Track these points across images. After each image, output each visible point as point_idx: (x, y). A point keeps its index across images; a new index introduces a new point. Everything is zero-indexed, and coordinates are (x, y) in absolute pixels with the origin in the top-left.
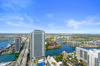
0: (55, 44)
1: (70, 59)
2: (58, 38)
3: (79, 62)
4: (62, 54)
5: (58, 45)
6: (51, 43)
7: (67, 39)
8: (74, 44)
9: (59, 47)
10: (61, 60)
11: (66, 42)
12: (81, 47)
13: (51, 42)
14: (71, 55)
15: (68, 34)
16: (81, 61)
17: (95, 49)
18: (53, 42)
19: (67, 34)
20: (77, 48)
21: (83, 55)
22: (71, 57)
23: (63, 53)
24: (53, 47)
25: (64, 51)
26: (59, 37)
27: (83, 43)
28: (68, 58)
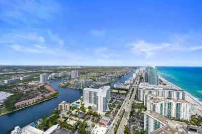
0: (42, 92)
1: (74, 112)
2: (50, 76)
3: (87, 110)
4: (59, 108)
5: (50, 92)
6: (27, 92)
7: (70, 76)
8: (83, 84)
9: (52, 96)
10: (54, 122)
11: (69, 83)
12: (92, 88)
13: (29, 89)
14: (77, 104)
15: (74, 66)
16: (90, 108)
17: (105, 87)
18: (35, 88)
19: (72, 66)
20: (86, 89)
21: (93, 99)
22: (76, 108)
23: (61, 106)
24: (35, 100)
25: (64, 102)
26: (53, 74)
27: (95, 81)
28: (71, 112)
